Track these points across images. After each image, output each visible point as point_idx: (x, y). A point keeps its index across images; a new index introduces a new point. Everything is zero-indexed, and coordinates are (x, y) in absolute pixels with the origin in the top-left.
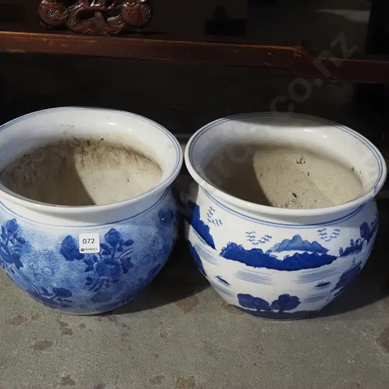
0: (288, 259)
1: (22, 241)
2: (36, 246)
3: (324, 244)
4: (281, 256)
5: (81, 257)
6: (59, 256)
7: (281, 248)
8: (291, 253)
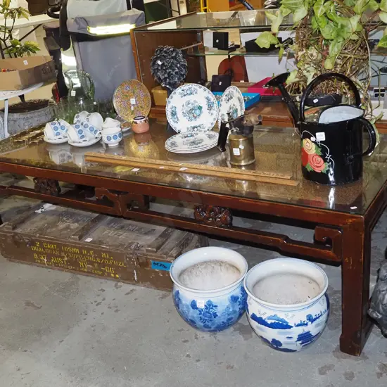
0: (272, 323)
1: (179, 299)
2: (184, 302)
3: (287, 320)
4: (269, 322)
5: (197, 308)
6: (190, 307)
7: (269, 318)
8: (273, 321)
